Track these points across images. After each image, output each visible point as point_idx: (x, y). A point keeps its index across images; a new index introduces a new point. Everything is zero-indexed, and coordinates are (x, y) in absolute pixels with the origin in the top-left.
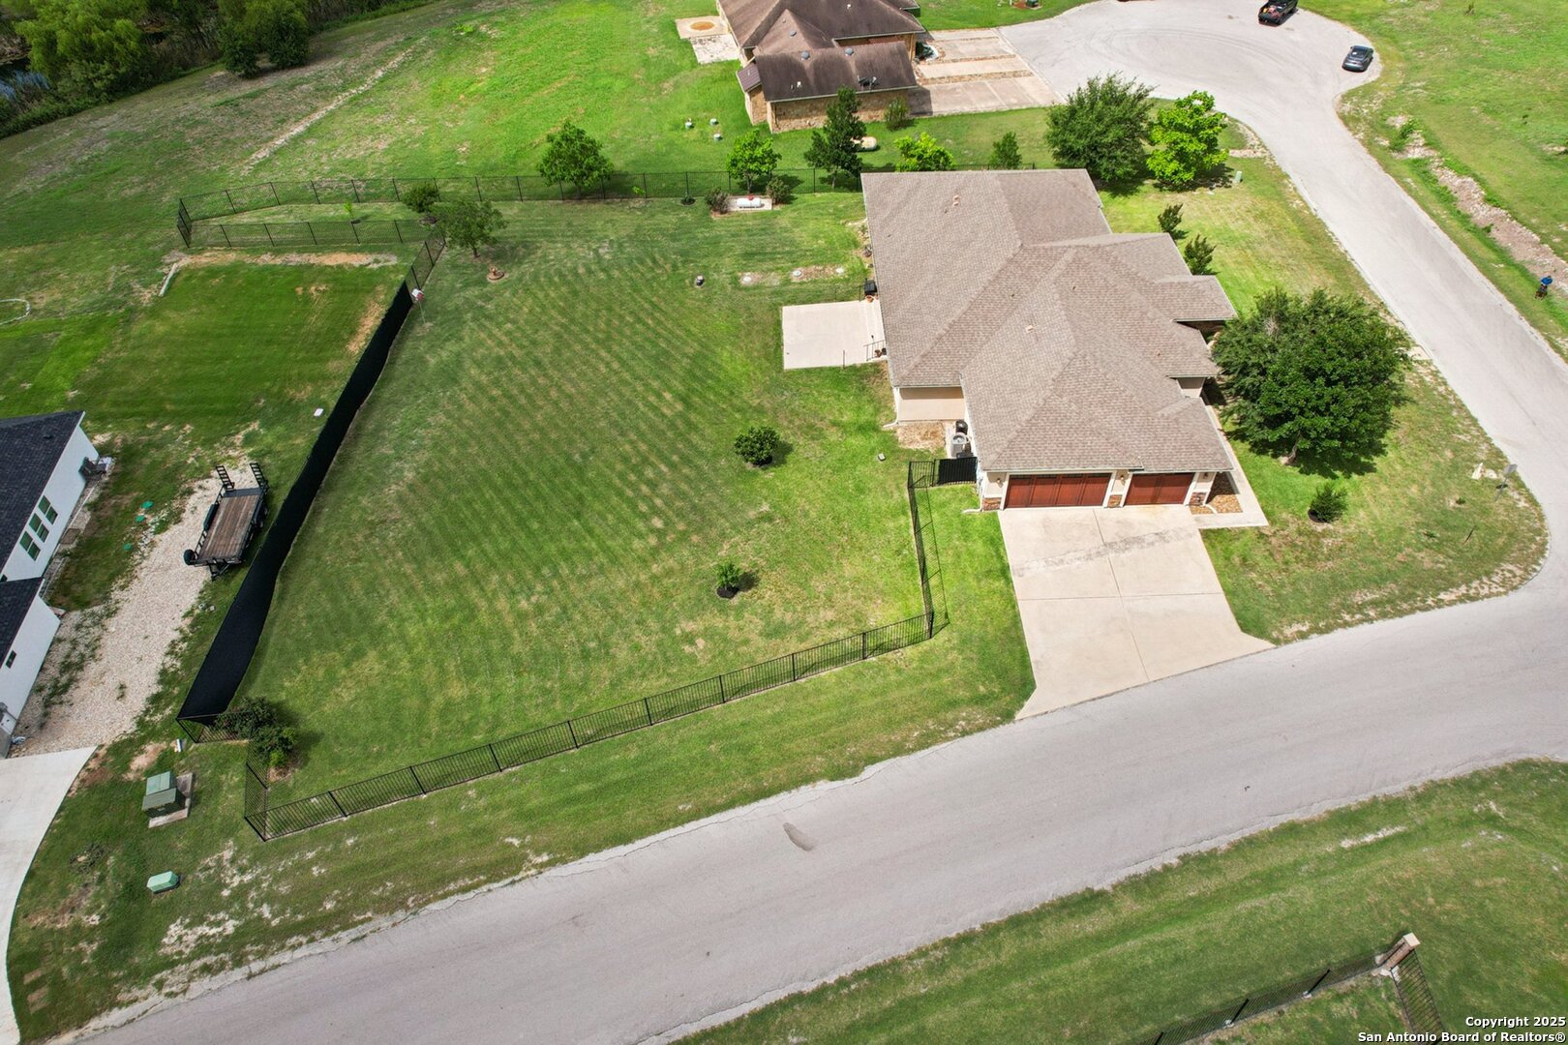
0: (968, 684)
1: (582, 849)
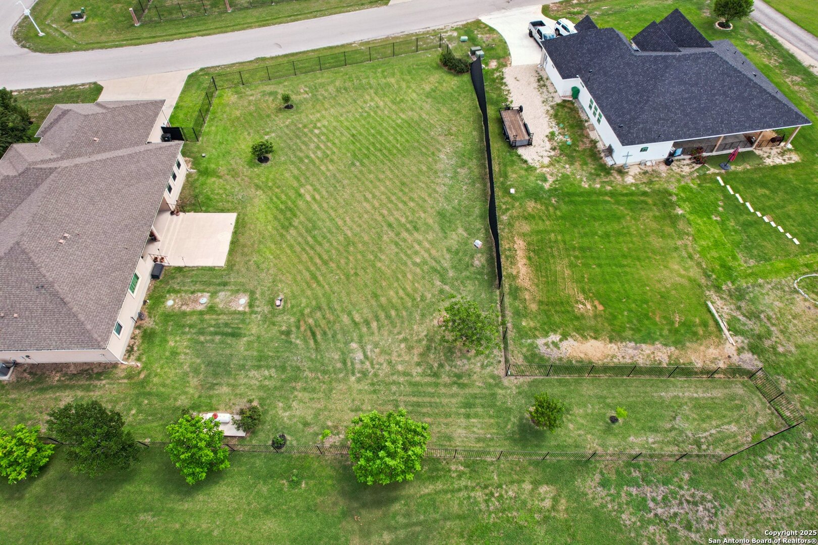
1: (342, 46)
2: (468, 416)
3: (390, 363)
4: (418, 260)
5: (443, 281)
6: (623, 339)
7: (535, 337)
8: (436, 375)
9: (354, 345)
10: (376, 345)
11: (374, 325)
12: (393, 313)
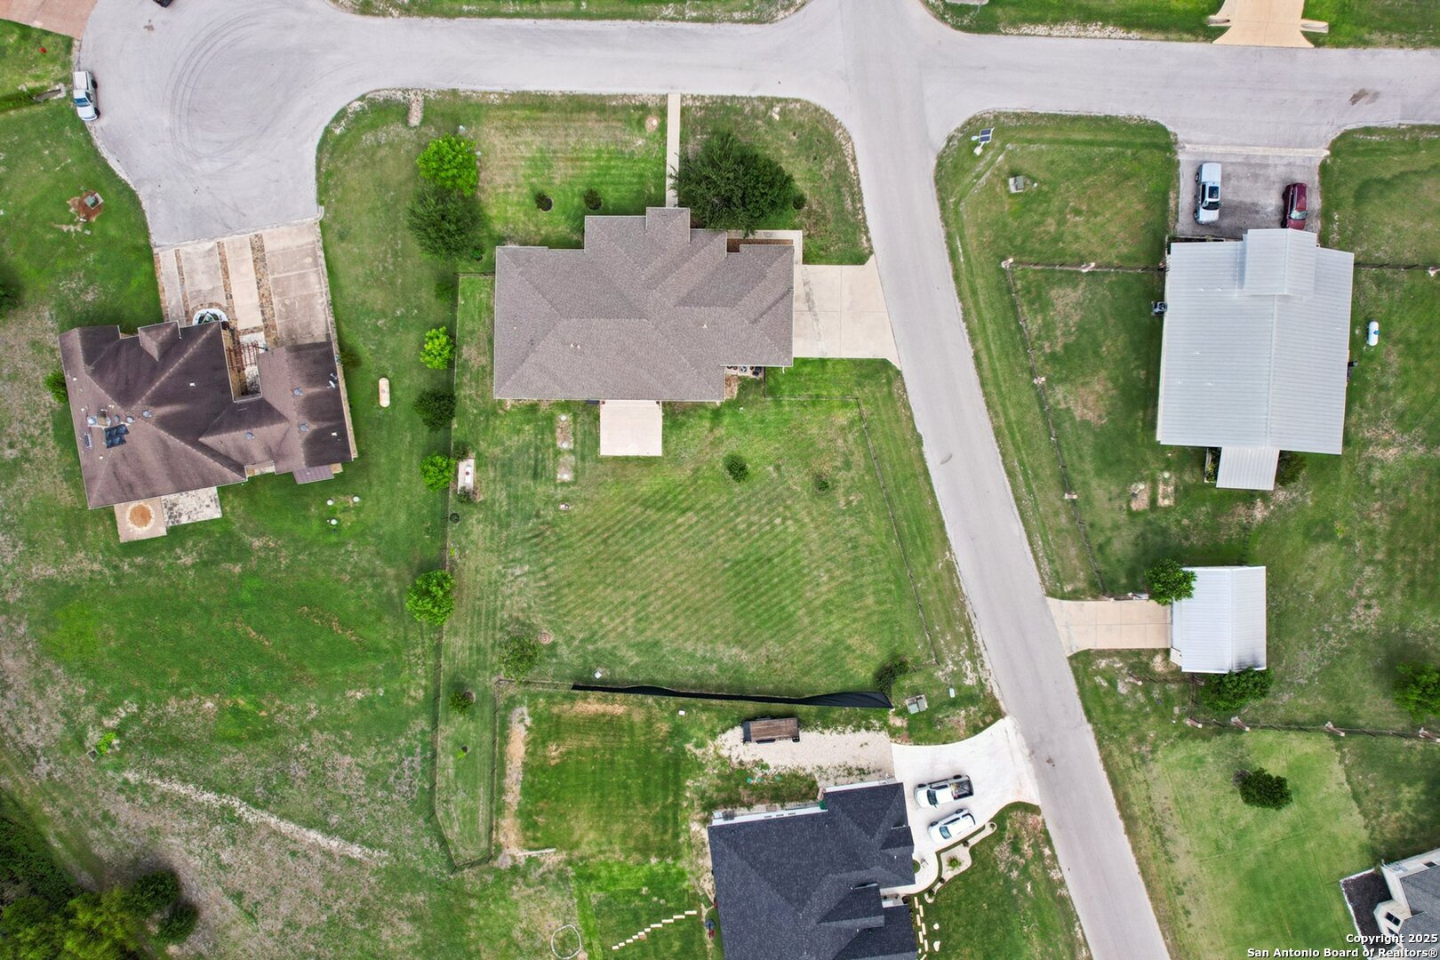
0: (882, 385)
1: (945, 540)
2: (470, 648)
3: (512, 595)
4: (604, 621)
5: (582, 641)
6: (525, 772)
7: (529, 707)
8: (502, 628)
9: (526, 568)
10: (526, 585)
11: (544, 583)
12: (553, 598)
